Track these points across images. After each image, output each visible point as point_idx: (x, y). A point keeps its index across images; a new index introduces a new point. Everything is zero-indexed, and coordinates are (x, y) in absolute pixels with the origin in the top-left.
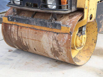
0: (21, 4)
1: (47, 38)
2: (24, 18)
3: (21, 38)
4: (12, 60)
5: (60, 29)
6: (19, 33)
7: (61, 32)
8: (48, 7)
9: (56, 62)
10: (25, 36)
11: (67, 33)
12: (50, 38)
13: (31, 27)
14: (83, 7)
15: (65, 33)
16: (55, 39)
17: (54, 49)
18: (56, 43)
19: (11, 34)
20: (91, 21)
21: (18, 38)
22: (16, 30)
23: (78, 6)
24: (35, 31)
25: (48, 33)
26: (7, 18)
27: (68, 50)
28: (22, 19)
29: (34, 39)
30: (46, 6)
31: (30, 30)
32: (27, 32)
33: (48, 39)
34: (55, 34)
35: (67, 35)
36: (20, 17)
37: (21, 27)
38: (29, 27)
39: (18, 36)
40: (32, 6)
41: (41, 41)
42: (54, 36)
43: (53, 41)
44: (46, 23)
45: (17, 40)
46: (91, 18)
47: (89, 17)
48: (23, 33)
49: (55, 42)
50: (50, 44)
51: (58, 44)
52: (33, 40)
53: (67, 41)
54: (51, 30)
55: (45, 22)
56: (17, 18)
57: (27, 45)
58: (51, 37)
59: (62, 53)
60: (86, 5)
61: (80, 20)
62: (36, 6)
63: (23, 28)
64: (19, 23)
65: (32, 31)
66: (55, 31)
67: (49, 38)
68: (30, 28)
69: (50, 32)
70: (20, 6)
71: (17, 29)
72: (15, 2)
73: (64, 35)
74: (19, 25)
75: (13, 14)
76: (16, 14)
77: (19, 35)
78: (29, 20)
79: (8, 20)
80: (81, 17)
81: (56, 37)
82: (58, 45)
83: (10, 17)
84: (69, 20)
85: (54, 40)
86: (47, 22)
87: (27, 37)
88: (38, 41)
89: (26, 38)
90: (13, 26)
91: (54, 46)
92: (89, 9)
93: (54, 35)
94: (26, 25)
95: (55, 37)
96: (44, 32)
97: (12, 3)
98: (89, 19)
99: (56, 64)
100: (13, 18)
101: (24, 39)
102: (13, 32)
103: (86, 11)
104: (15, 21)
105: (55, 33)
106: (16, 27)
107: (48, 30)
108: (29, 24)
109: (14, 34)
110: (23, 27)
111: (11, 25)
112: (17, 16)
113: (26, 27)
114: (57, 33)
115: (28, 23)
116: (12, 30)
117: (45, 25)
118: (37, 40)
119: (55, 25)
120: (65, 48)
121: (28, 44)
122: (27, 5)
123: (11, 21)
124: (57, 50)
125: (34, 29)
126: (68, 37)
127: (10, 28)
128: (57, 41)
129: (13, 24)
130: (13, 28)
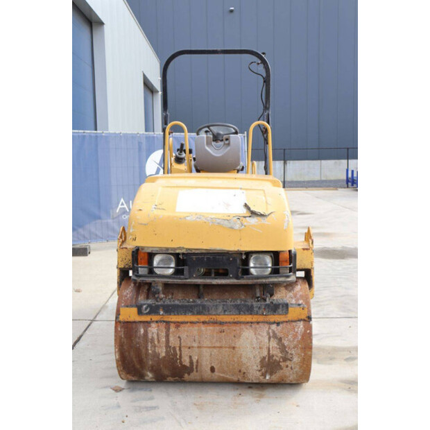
0: (175, 273)
1: (254, 336)
2: (188, 302)
3: (178, 349)
5: (287, 313)
6: (171, 339)
7: (286, 319)
8: (252, 274)
10: (189, 344)
11: (300, 320)
12: (262, 336)
13: (207, 320)
14: (309, 268)
15: (295, 321)
16: (275, 336)
17: (270, 356)
18: (278, 344)
19: (147, 344)
21: (167, 352)
22: (163, 334)
23: (298, 265)
24: (218, 328)
25: (253, 326)
26: (136, 309)
27: (305, 354)
28: (183, 307)
29: (218, 344)
31: (203, 328)
32: (196, 333)
33: (257, 339)
34: (274, 327)
35: (301, 324)
36: (176, 302)
37: (178, 324)
38: (202, 320)
39: (167, 346)
40: (213, 275)
41: (237, 345)
42: (270, 331)
43: (269, 341)
44: (252, 306)
45: (164, 357)
48: (184, 336)
49: (274, 344)
50: (260, 348)
51: (283, 345)
52: (214, 347)
53: (303, 336)
54: (261, 318)
55: (250, 304)
56: (168, 306)
57: (191, 362)
58: (265, 334)
59: (288, 363)
62: (225, 274)
63: (184, 325)
64: (171, 317)
65: (211, 328)
66: (272, 320)
67: (260, 337)
68: (204, 323)
69: (258, 323)
70: (173, 278)
71: (164, 330)
72: (157, 271)
73: (294, 324)
74: (170, 320)
76: (162, 296)
77: (173, 341)
78: (204, 307)
79: (140, 312)
81: (276, 332)
82: (283, 348)
83: (144, 307)
85: (272, 339)
86: (254, 303)
87: (195, 345)
88: (229, 348)
89: (193, 347)
90: (153, 325)
91: (271, 352)
93: (269, 328)
94: (194, 318)
95: (274, 332)
96: (243, 326)
97: (143, 272)
100: (157, 306)
101: (186, 349)
102: (153, 339)
104: (162, 313)
105: (274, 323)
106: (162, 326)
107: (254, 320)
108: (204, 315)
109: (156, 343)
110: (182, 323)
111: (147, 323)
112: (167, 302)
113: (191, 323)
114: (278, 324)
115: (199, 313)
116: (150, 336)
117: (250, 310)
118: (226, 347)
119: (275, 308)
120: (299, 351)
121: (195, 361)
123: (149, 313)
124: (277, 359)
125: (215, 323)
126: (304, 326)
127: (142, 331)
128: (280, 339)
129: (152, 321)
130: (153, 329)
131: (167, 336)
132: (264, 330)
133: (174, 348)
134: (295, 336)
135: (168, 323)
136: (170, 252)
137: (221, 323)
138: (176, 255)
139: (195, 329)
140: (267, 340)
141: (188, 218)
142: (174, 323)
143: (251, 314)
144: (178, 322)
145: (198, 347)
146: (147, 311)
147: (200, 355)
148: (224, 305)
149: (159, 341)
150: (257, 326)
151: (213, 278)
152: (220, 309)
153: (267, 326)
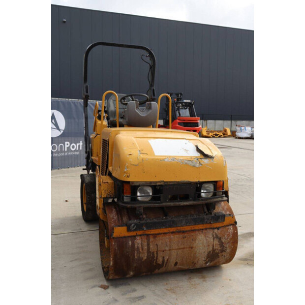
1: (204, 238)
2: (162, 219)
3: (155, 253)
6: (151, 246)
7: (223, 225)
8: (202, 197)
10: (163, 249)
11: (231, 225)
12: (209, 238)
13: (175, 231)
15: (228, 226)
16: (217, 237)
17: (214, 251)
18: (219, 242)
19: (134, 252)
21: (148, 256)
22: (145, 244)
24: (181, 235)
25: (204, 231)
26: (125, 228)
27: (234, 246)
29: (182, 247)
30: (199, 196)
31: (172, 236)
32: (167, 240)
33: (206, 240)
34: (216, 231)
35: (231, 227)
36: (155, 220)
37: (155, 236)
38: (171, 231)
39: (149, 252)
41: (194, 246)
42: (214, 234)
43: (214, 240)
44: (204, 218)
45: (146, 260)
48: (160, 243)
49: (216, 242)
50: (208, 246)
51: (222, 242)
52: (180, 249)
53: (233, 235)
54: (208, 226)
56: (150, 223)
57: (164, 261)
58: (211, 236)
59: (223, 253)
63: (159, 236)
64: (150, 231)
65: (177, 236)
66: (215, 226)
67: (208, 238)
68: (172, 233)
69: (206, 229)
71: (146, 241)
73: (227, 227)
74: (149, 233)
77: (153, 249)
79: (129, 230)
81: (218, 234)
82: (222, 244)
83: (133, 225)
85: (215, 239)
87: (167, 249)
88: (189, 248)
89: (166, 250)
90: (138, 238)
91: (214, 247)
93: (213, 232)
94: (166, 230)
95: (216, 234)
96: (197, 233)
100: (142, 224)
101: (161, 253)
102: (138, 248)
104: (144, 228)
105: (216, 228)
106: (144, 238)
107: (204, 227)
108: (173, 227)
109: (141, 250)
110: (158, 234)
111: (134, 237)
112: (148, 221)
113: (165, 234)
114: (218, 228)
115: (170, 226)
116: (136, 246)
117: (202, 221)
118: (187, 248)
119: (218, 218)
120: (231, 245)
121: (166, 259)
123: (135, 230)
124: (218, 251)
125: (179, 232)
126: (233, 228)
127: (130, 243)
128: (220, 239)
129: (137, 235)
130: (138, 241)
131: (148, 245)
132: (210, 234)
133: (153, 253)
134: (229, 235)
135: (148, 235)
137: (183, 232)
139: (167, 238)
140: (212, 240)
141: (166, 160)
142: (152, 235)
143: (203, 224)
144: (155, 234)
145: (170, 250)
146: (135, 228)
147: (170, 256)
148: (186, 219)
149: (142, 249)
150: (206, 231)
151: (179, 201)
152: (184, 223)
153: (211, 230)
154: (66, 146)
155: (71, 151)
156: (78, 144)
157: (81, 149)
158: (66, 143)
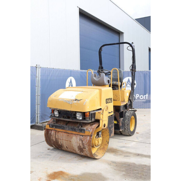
0: (59, 116)
4: (50, 155)
5: (84, 133)
6: (56, 136)
7: (85, 135)
9: (81, 157)
10: (60, 138)
11: (89, 136)
14: (99, 119)
15: (87, 136)
16: (81, 140)
17: (80, 146)
20: (105, 128)
21: (55, 139)
22: (55, 134)
23: (96, 118)
24: (67, 134)
26: (49, 126)
27: (89, 147)
28: (59, 126)
29: (67, 140)
30: (75, 118)
31: (64, 134)
32: (62, 135)
33: (76, 140)
34: (81, 137)
35: (89, 137)
36: (58, 125)
39: (55, 138)
41: (71, 141)
45: (55, 141)
46: (104, 127)
47: (103, 125)
48: (59, 135)
49: (81, 142)
50: (77, 143)
51: (83, 143)
52: (66, 140)
53: (88, 141)
54: (78, 133)
55: (75, 128)
56: (56, 126)
57: (61, 144)
58: (79, 139)
59: (85, 149)
60: (101, 118)
61: (97, 127)
62: (69, 118)
64: (57, 129)
68: (64, 132)
69: (77, 135)
70: (58, 118)
72: (55, 115)
75: (53, 123)
76: (55, 123)
77: (57, 137)
78: (64, 127)
79: (50, 127)
80: (98, 125)
81: (82, 138)
82: (83, 144)
83: (51, 125)
84: (90, 127)
86: (76, 128)
87: (62, 139)
88: (69, 141)
90: (53, 131)
92: (103, 120)
94: (62, 130)
96: (73, 135)
97: (53, 115)
98: (103, 127)
99: (81, 158)
100: (53, 125)
101: (60, 140)
102: (52, 135)
103: (101, 121)
104: (54, 127)
105: (81, 135)
106: (55, 131)
107: (76, 134)
110: (59, 131)
111: (52, 130)
112: (56, 124)
113: (61, 132)
114: (82, 136)
115: (63, 129)
116: (52, 134)
117: (75, 130)
119: (81, 131)
120: (87, 146)
122: (63, 117)
123: (52, 127)
124: (82, 147)
125: (67, 133)
126: (89, 138)
127: (50, 132)
128: (82, 141)
131: (55, 135)
132: (79, 137)
133: (57, 139)
134: (86, 141)
135: (56, 131)
136: (57, 109)
137: (69, 133)
138: (58, 111)
139: (62, 134)
140: (79, 141)
143: (75, 131)
145: (62, 140)
147: (63, 142)
148: (68, 127)
149: (53, 136)
150: (77, 136)
151: (67, 119)
152: (68, 129)
153: (79, 136)
154: (137, 97)
155: (140, 99)
156: (145, 96)
157: (147, 98)
158: (137, 95)
